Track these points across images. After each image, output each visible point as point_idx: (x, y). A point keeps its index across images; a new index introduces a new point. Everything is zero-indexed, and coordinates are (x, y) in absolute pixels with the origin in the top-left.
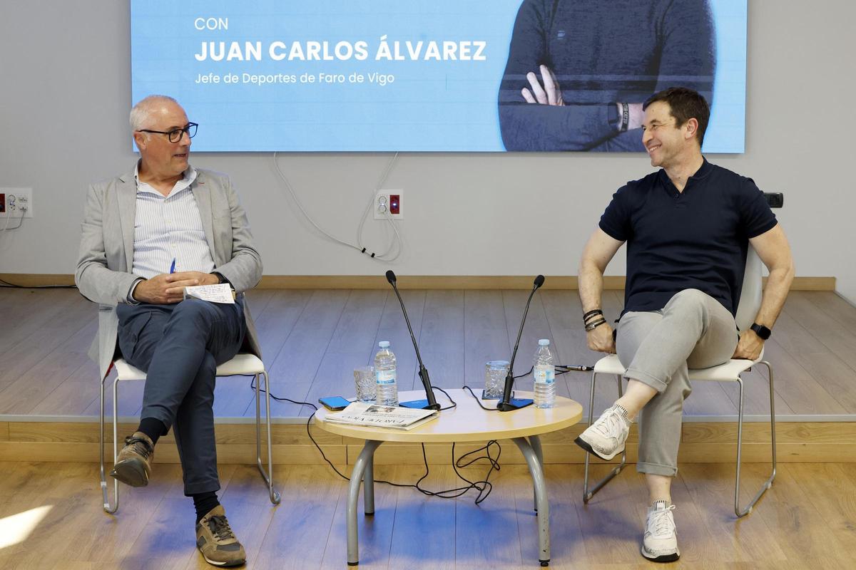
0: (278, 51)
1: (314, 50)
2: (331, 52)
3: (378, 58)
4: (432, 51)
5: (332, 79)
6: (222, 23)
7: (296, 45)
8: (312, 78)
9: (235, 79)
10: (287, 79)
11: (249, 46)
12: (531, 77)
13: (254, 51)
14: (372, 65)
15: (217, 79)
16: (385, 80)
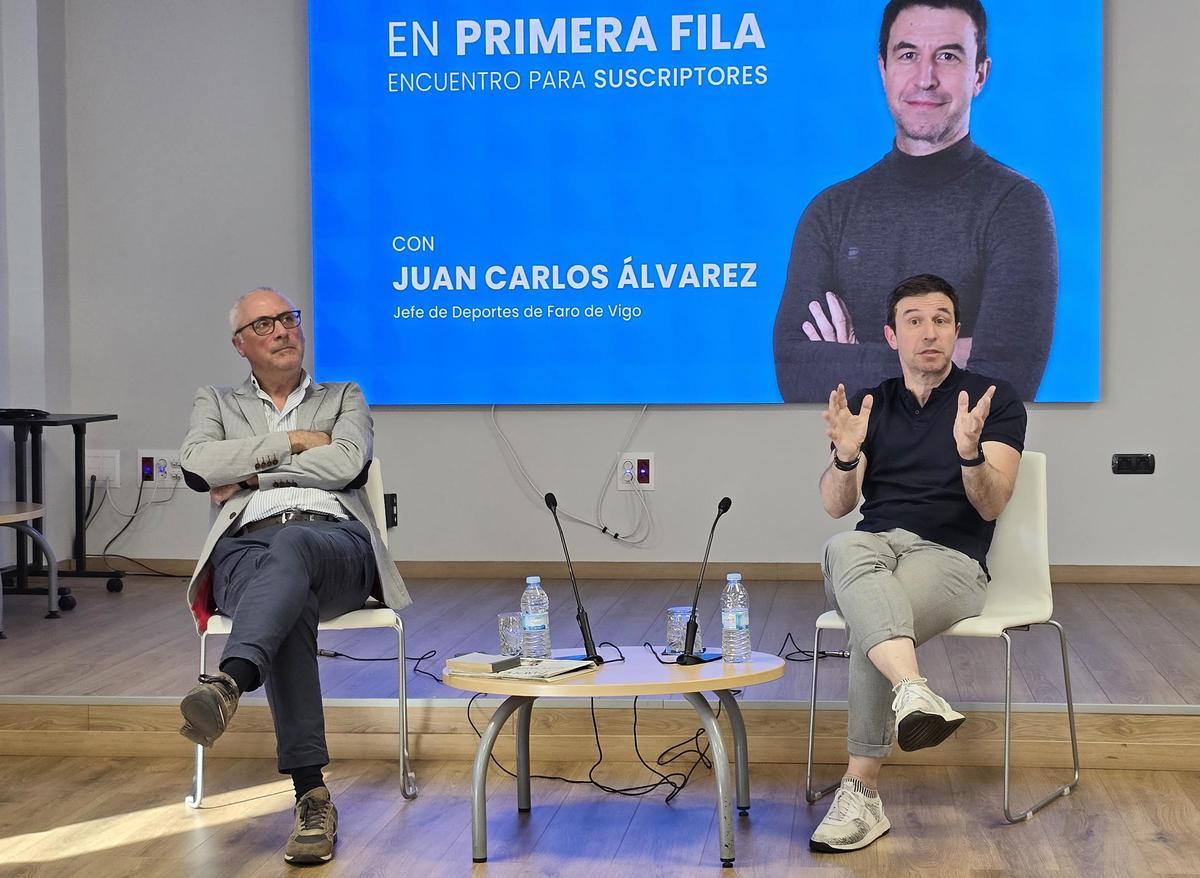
0: (496, 277)
1: (541, 276)
2: (563, 279)
3: (621, 286)
4: (689, 277)
5: (563, 312)
6: (427, 243)
7: (519, 270)
8: (538, 312)
9: (442, 313)
10: (506, 313)
11: (460, 271)
12: (815, 308)
13: (466, 278)
14: (613, 294)
15: (420, 313)
16: (629, 313)
